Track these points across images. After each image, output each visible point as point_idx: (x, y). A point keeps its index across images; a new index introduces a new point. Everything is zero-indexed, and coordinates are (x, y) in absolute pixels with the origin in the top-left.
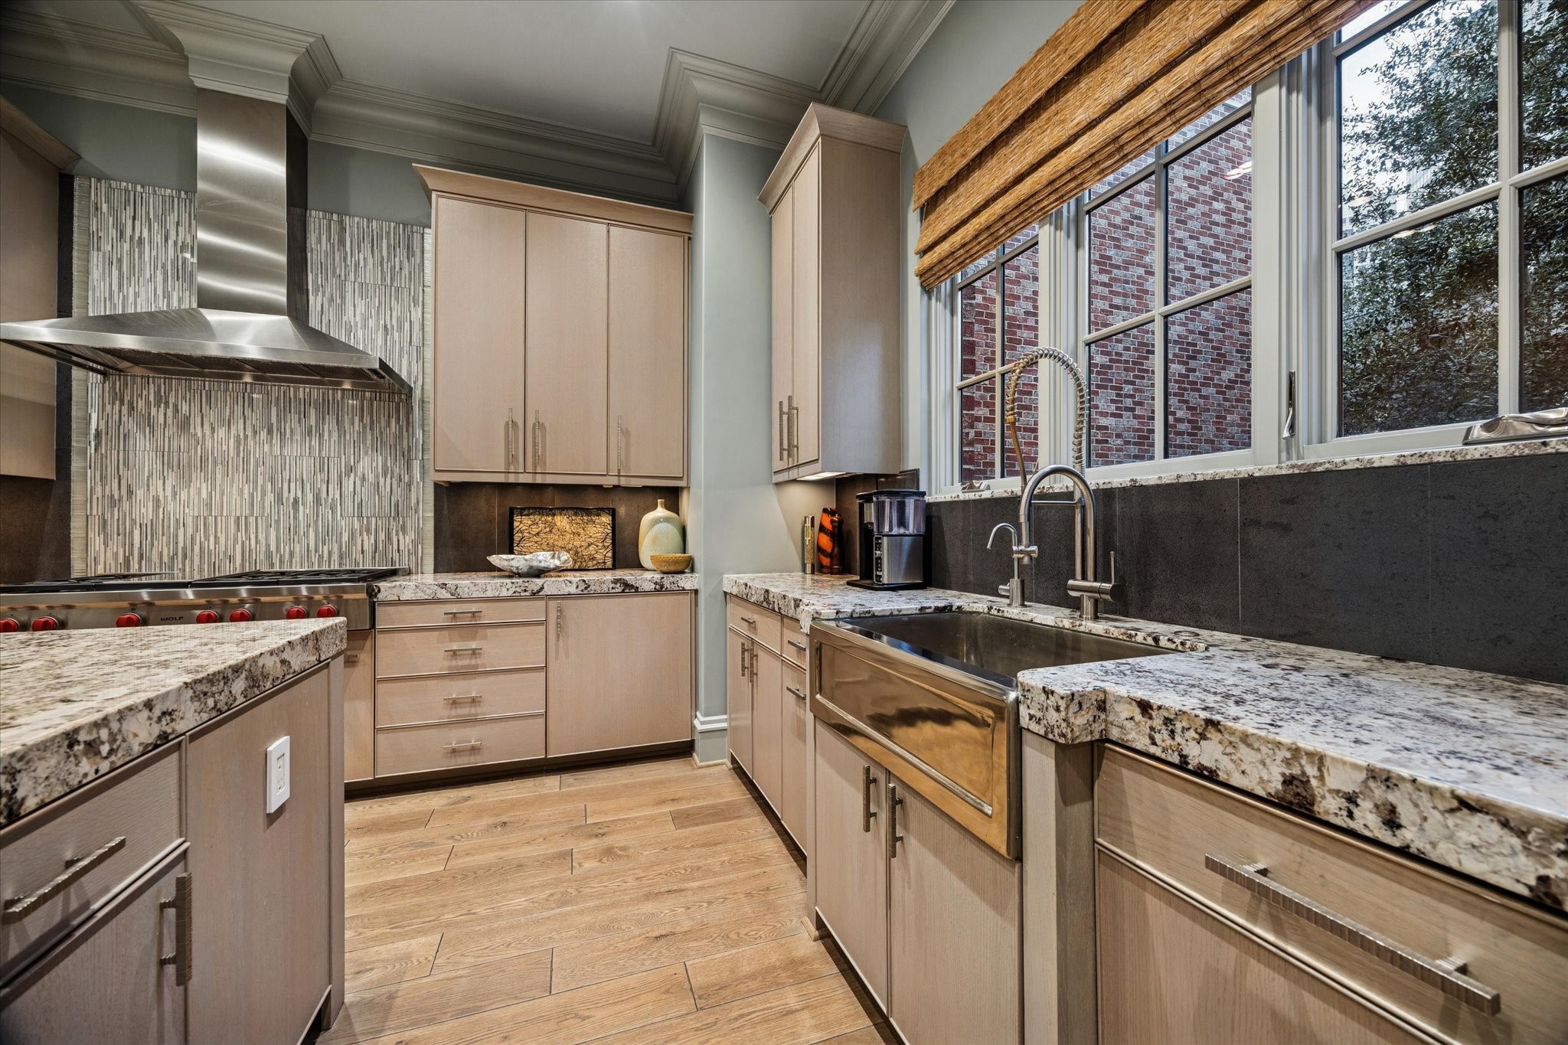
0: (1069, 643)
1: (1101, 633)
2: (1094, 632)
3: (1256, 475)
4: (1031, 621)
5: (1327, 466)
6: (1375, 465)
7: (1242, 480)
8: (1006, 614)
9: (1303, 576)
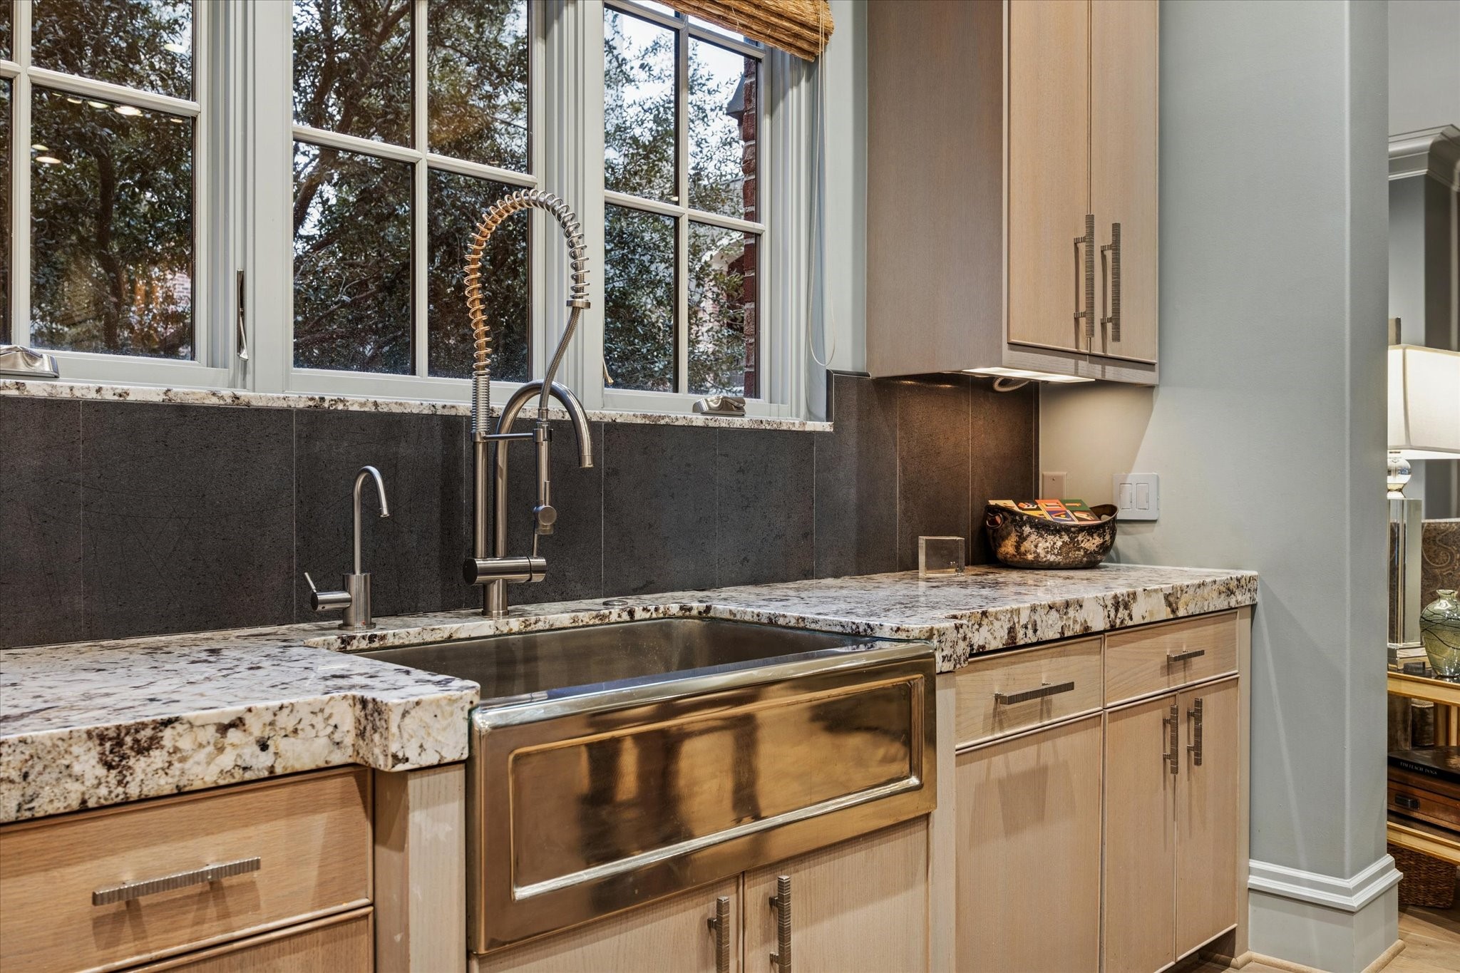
0: (519, 654)
1: (567, 623)
2: (558, 625)
3: (618, 421)
4: (450, 639)
5: (667, 420)
6: (694, 424)
7: (607, 424)
8: (390, 641)
9: (650, 526)
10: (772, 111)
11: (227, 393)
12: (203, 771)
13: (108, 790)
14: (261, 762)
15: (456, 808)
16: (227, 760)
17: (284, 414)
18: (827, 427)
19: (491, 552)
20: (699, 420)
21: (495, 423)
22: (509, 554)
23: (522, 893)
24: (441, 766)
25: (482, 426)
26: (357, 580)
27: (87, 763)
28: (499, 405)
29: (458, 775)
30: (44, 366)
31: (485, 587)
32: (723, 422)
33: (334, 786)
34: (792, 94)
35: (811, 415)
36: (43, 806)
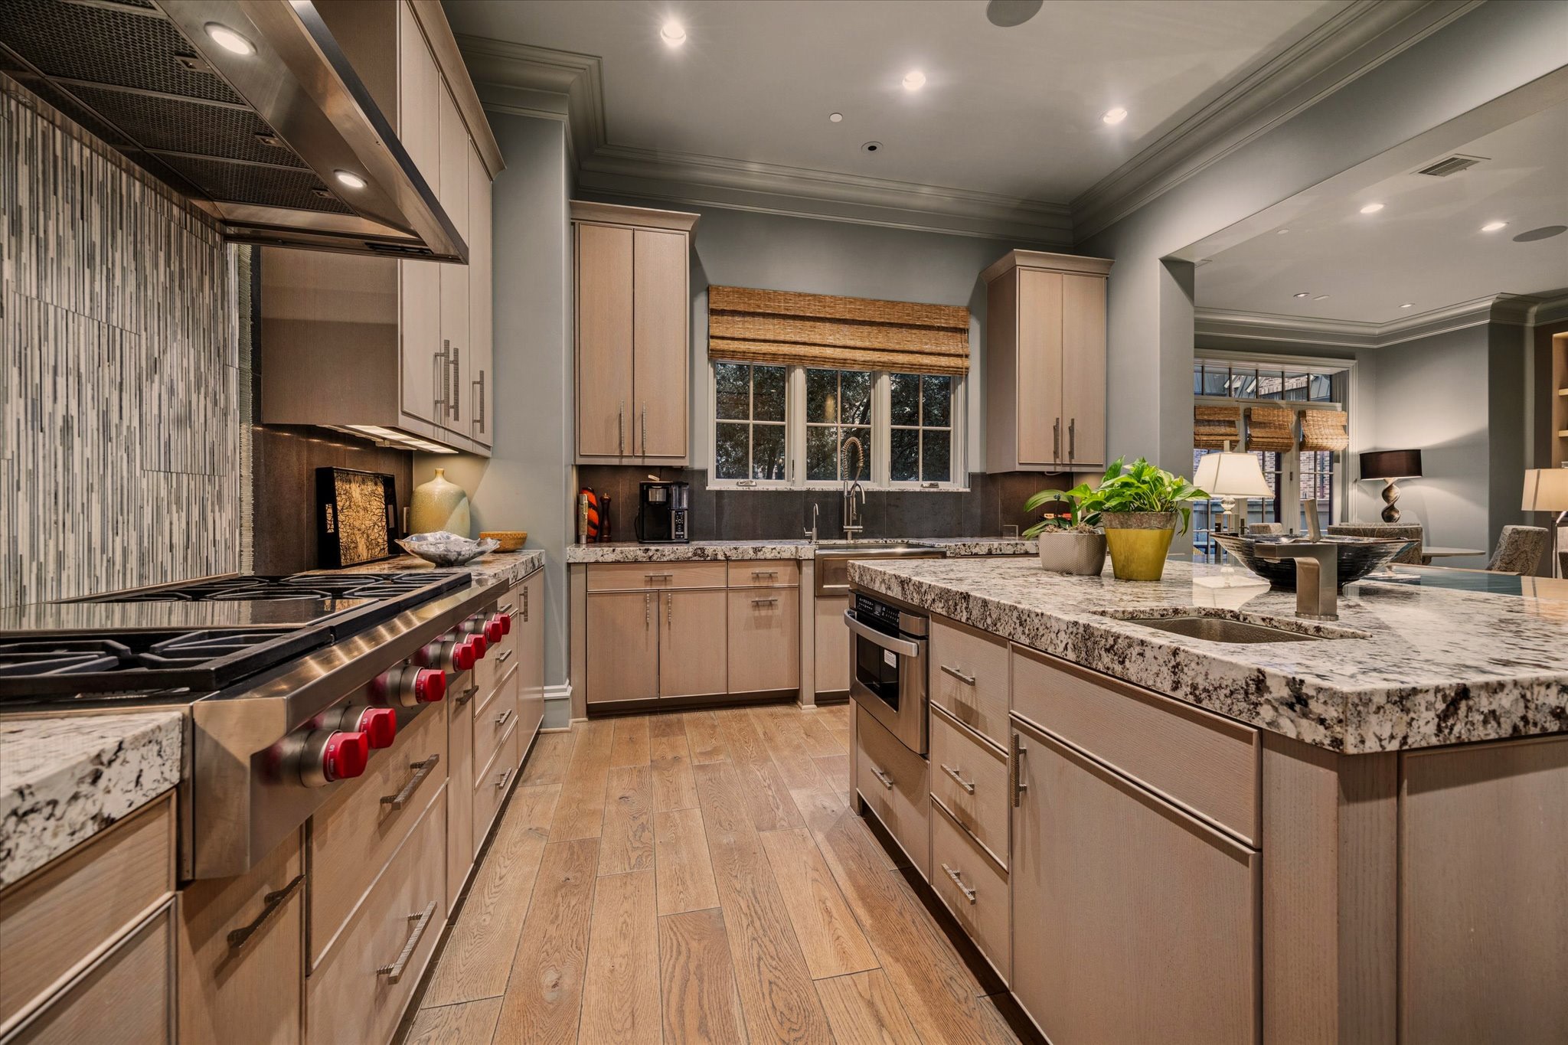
3: (894, 490)
7: (889, 491)
9: (902, 519)
10: (954, 393)
11: (788, 488)
12: (769, 556)
13: (754, 557)
14: (779, 556)
15: (812, 568)
16: (773, 555)
17: (800, 493)
18: (968, 490)
19: (848, 524)
20: (923, 490)
21: (849, 493)
22: (853, 525)
23: (825, 586)
24: (808, 559)
25: (846, 494)
26: (814, 529)
27: (751, 552)
28: (849, 488)
29: (812, 562)
30: (754, 484)
31: (847, 533)
32: (932, 490)
33: (791, 562)
34: (959, 387)
35: (965, 487)
36: (745, 558)
